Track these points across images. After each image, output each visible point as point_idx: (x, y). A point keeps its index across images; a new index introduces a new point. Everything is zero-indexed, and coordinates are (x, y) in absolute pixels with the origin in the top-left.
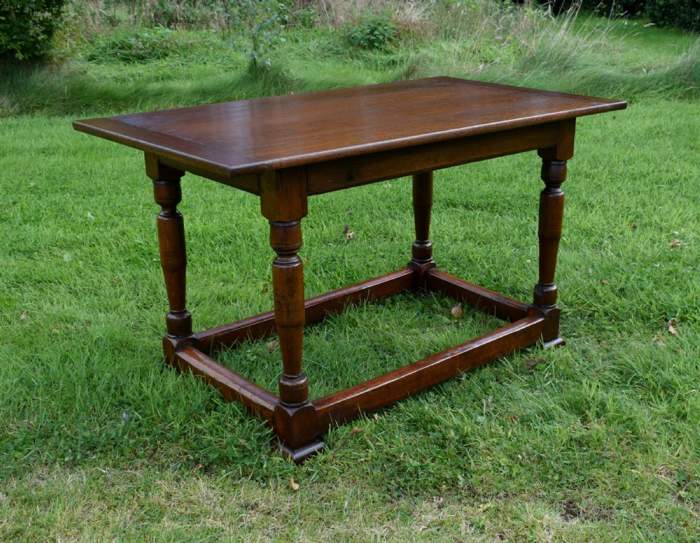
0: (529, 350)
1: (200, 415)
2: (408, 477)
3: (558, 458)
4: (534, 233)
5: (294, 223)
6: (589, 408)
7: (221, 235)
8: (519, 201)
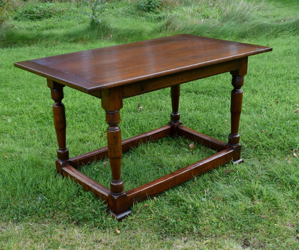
0: (226, 165)
1: (74, 198)
2: (170, 228)
3: (240, 218)
4: (229, 106)
5: (117, 111)
6: (255, 194)
7: (80, 108)
8: (221, 90)
